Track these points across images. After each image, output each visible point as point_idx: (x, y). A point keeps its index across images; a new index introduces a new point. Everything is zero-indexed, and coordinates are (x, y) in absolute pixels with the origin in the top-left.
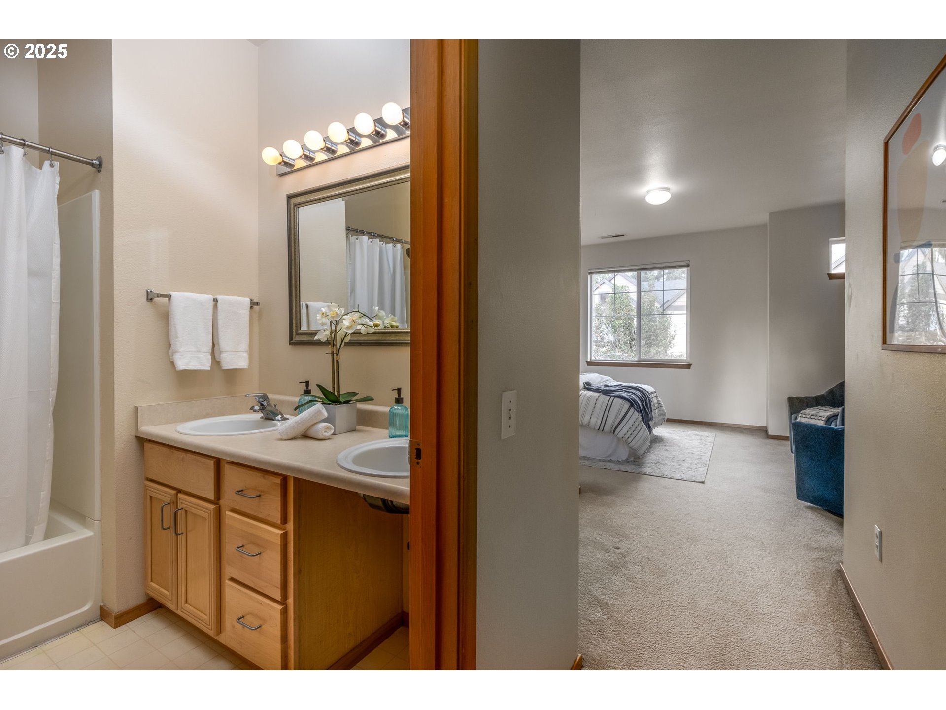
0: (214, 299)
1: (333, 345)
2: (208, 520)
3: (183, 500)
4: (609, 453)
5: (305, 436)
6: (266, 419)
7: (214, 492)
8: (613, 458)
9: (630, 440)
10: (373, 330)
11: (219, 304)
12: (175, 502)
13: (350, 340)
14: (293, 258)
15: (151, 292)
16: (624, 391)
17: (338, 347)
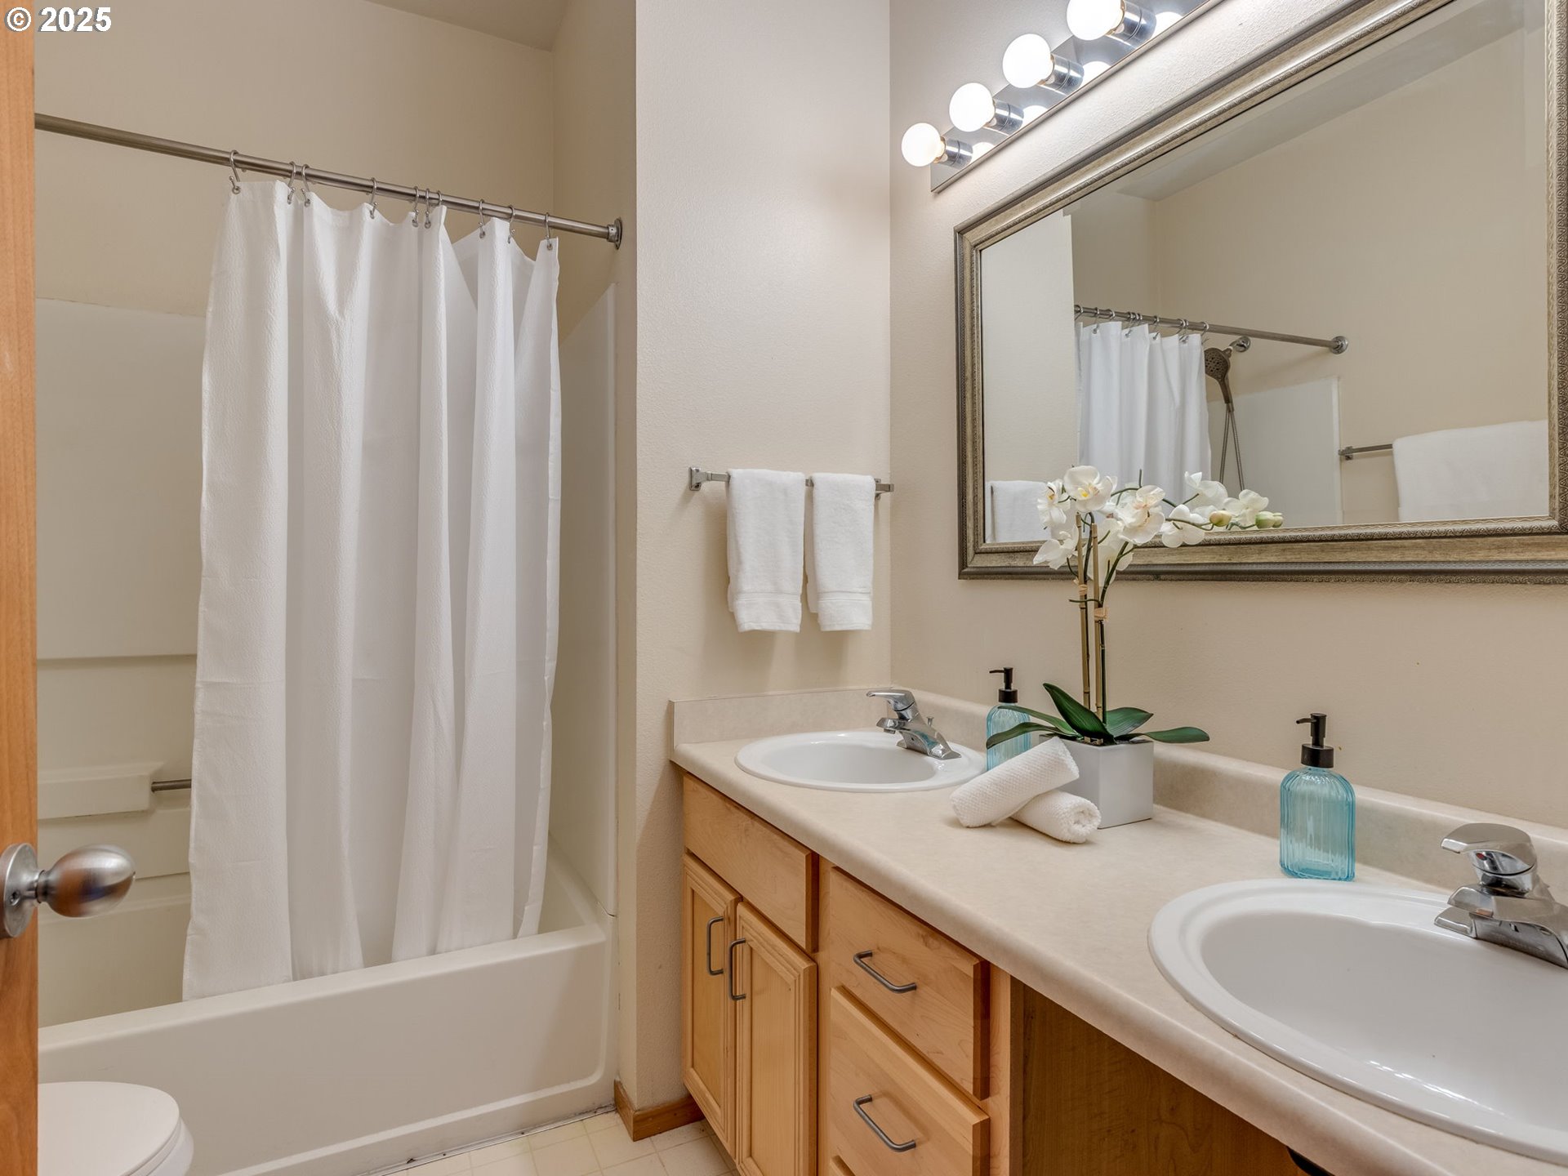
0: (807, 481)
1: (1086, 580)
2: (793, 991)
3: (746, 922)
5: (1017, 823)
6: (909, 748)
7: (807, 928)
10: (1199, 536)
11: (816, 492)
12: (732, 921)
13: (1130, 565)
14: (968, 374)
15: (697, 471)
17: (1101, 584)
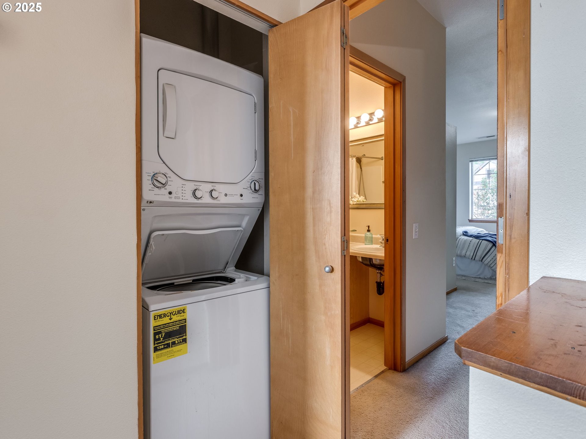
4: (479, 273)
8: (481, 276)
9: (492, 265)
16: (490, 236)
